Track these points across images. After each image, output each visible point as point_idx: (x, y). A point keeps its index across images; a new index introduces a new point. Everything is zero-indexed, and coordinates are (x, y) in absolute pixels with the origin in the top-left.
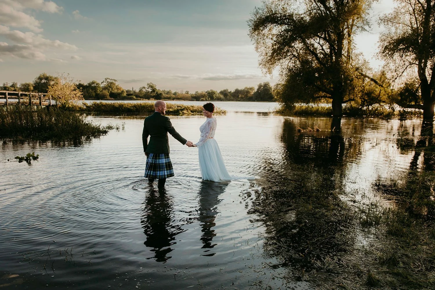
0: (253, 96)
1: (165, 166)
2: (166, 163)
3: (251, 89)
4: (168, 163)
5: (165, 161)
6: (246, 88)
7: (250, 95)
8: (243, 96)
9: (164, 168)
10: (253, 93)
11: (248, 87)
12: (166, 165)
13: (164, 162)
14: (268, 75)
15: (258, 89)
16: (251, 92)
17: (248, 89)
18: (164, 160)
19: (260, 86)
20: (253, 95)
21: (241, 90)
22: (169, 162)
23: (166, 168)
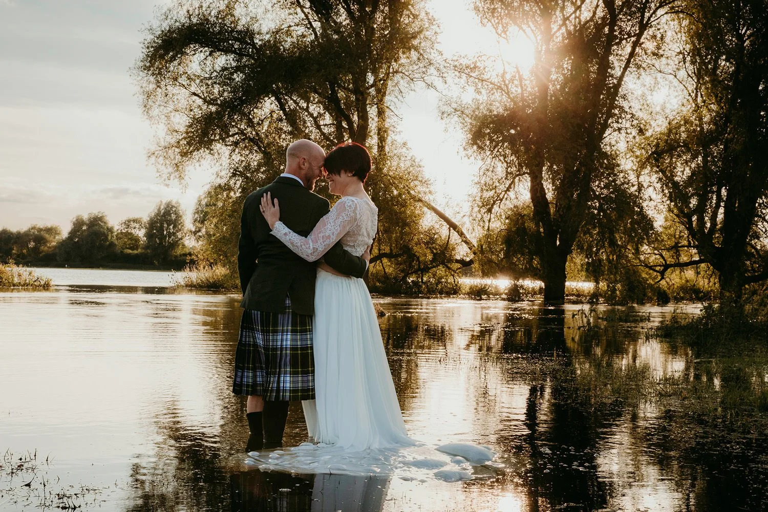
0: (57, 251)
1: (288, 358)
2: (294, 349)
3: (50, 230)
4: (302, 349)
5: (292, 340)
6: (33, 228)
7: (46, 248)
8: (25, 251)
9: (285, 365)
10: (54, 244)
11: (41, 224)
12: (294, 357)
13: (289, 343)
14: (174, 182)
15: (73, 233)
16: (51, 238)
17: (40, 230)
18: (289, 337)
19: (78, 224)
20: (55, 247)
21: (19, 233)
22: (307, 348)
23: (294, 365)
